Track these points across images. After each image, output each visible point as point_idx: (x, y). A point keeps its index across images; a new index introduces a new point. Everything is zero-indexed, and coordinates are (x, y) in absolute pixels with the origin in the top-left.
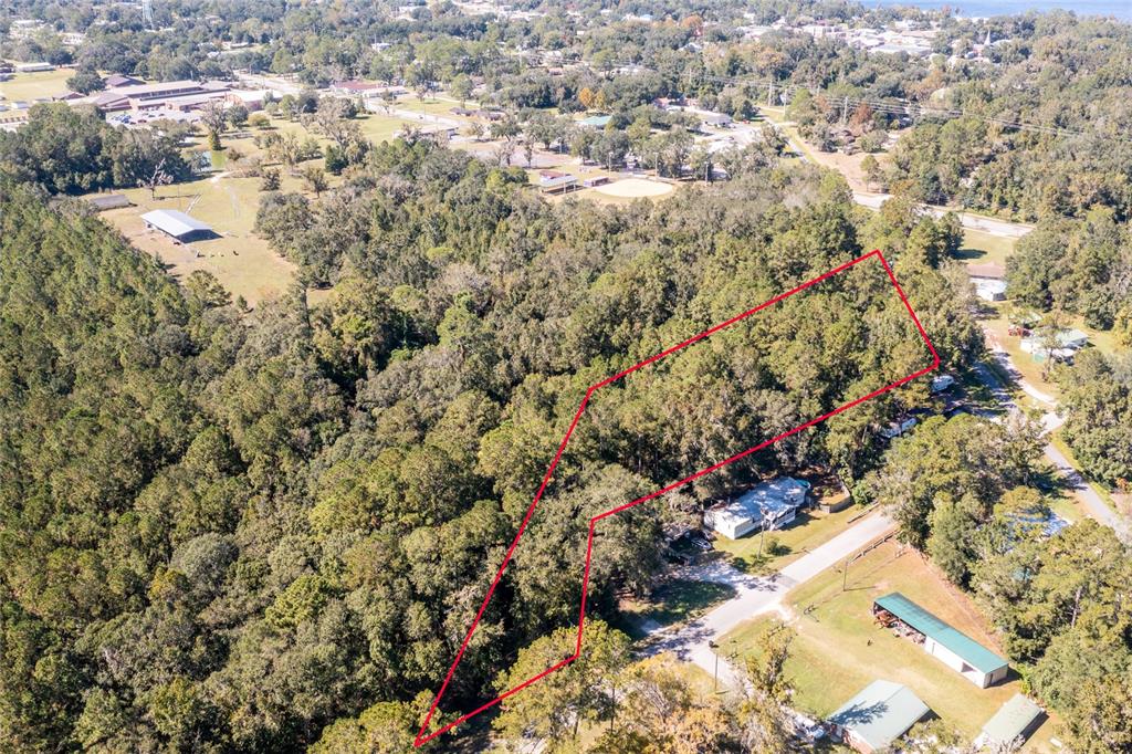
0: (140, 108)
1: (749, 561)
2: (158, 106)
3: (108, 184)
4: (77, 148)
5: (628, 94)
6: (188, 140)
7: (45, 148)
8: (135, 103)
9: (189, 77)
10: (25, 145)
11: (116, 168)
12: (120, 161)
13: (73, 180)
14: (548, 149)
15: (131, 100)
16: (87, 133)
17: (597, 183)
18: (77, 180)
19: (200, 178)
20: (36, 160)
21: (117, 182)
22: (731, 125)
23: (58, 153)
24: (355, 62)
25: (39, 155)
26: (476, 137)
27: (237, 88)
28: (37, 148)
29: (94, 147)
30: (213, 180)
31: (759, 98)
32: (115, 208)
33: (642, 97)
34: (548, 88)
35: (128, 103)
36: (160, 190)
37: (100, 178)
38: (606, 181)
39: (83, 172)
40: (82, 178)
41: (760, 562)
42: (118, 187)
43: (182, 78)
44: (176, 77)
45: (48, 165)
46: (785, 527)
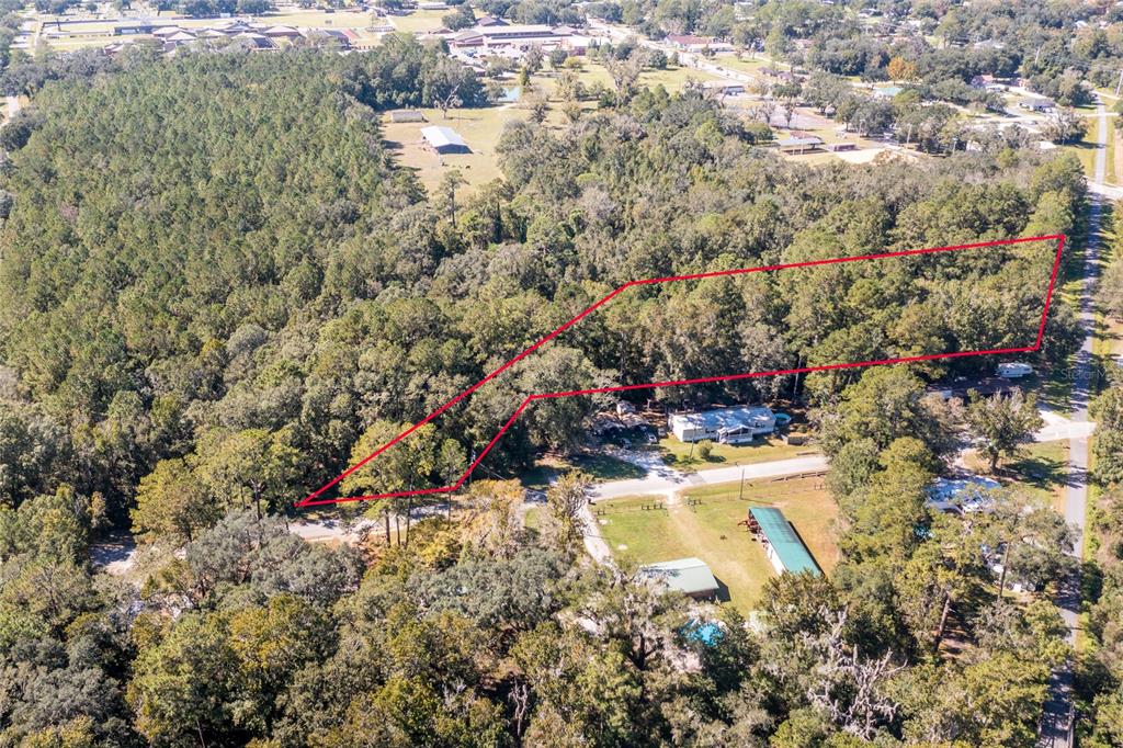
0: (490, 45)
1: (679, 458)
2: (505, 45)
3: (417, 103)
4: (400, 71)
5: (942, 67)
6: (506, 75)
7: (376, 68)
8: (490, 40)
9: (546, 22)
10: (362, 65)
11: (425, 90)
12: (430, 85)
13: (391, 96)
14: (823, 113)
15: (485, 38)
16: (412, 60)
17: (842, 148)
18: (394, 96)
19: (491, 106)
20: (367, 77)
21: (424, 102)
22: (1047, 110)
23: (386, 73)
24: (699, 18)
25: (370, 74)
26: (759, 96)
27: (580, 34)
28: (370, 68)
29: (413, 72)
30: (501, 109)
31: (1110, 84)
32: (411, 121)
33: (958, 71)
34: (865, 55)
35: (482, 40)
36: (452, 112)
37: (412, 97)
38: (852, 147)
39: (400, 91)
40: (398, 95)
41: (688, 461)
42: (425, 106)
43: (539, 23)
44: (535, 21)
45: (374, 82)
46: (736, 445)
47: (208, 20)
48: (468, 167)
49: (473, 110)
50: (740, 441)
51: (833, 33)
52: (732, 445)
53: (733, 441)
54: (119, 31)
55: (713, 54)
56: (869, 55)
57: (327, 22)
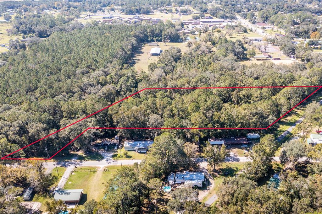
1: (118, 156)
8: (202, 23)
9: (224, 18)
17: (275, 59)
19: (182, 42)
25: (148, 32)
27: (231, 22)
29: (161, 31)
32: (154, 46)
34: (308, 30)
35: (200, 23)
36: (167, 44)
38: (279, 59)
39: (156, 37)
43: (222, 18)
44: (220, 17)
45: (148, 34)
46: (140, 153)
47: (130, 15)
48: (155, 60)
49: (176, 43)
50: (141, 152)
51: (305, 23)
52: (139, 153)
53: (139, 152)
54: (104, 18)
55: (265, 29)
56: (309, 30)
57: (162, 17)
